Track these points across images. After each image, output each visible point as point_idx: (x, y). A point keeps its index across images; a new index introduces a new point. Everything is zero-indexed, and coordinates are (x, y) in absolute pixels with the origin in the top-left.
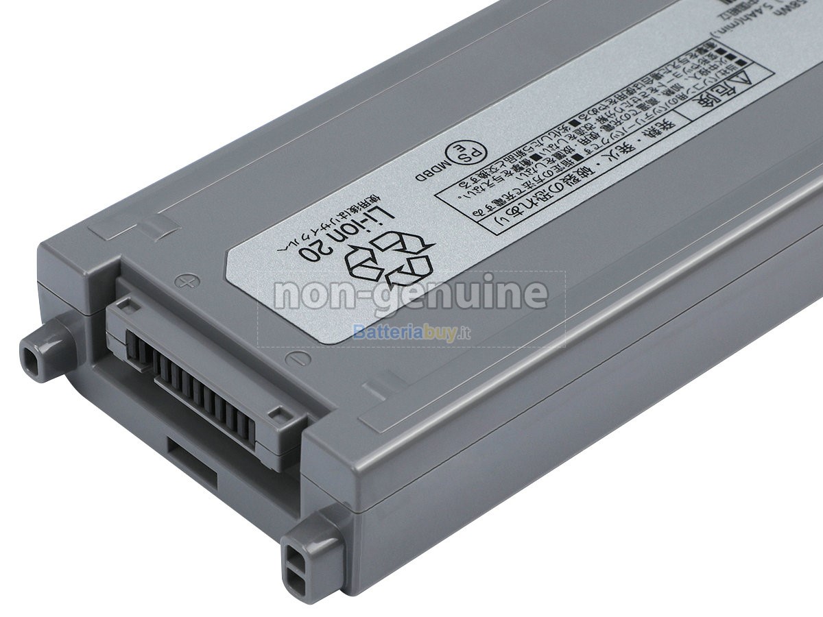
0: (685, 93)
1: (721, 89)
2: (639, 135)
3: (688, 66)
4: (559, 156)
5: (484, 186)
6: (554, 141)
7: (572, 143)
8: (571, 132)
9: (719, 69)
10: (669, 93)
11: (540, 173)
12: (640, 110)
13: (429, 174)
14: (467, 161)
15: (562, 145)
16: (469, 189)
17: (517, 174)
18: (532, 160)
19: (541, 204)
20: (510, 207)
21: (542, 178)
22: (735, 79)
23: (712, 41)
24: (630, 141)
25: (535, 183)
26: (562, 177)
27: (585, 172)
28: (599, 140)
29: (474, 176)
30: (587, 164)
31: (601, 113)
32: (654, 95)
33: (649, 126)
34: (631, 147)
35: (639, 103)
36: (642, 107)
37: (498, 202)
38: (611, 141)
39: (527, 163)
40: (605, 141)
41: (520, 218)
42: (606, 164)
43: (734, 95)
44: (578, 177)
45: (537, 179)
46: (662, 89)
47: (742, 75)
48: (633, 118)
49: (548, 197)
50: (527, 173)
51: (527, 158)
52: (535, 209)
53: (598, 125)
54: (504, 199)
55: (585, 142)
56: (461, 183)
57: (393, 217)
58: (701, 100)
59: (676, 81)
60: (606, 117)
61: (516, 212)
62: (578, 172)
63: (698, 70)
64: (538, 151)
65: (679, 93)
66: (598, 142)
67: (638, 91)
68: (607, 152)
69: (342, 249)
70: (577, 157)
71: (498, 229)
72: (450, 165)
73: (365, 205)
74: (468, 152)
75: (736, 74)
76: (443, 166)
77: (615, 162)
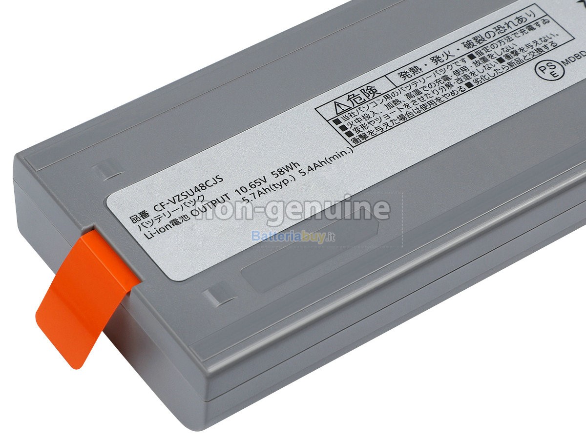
0: (384, 99)
1: (358, 100)
2: (425, 70)
3: (377, 124)
4: (485, 60)
5: (539, 42)
6: (486, 72)
7: (473, 68)
8: (473, 78)
9: (355, 118)
10: (396, 102)
11: (500, 48)
12: (420, 90)
13: (577, 56)
14: (550, 63)
15: (480, 68)
16: (550, 40)
17: (516, 48)
18: (504, 58)
19: (502, 24)
20: (523, 24)
21: (499, 44)
22: (346, 108)
23: (354, 145)
24: (433, 65)
25: (504, 40)
26: (485, 43)
27: (468, 45)
28: (454, 69)
29: (546, 50)
30: (466, 51)
31: (449, 91)
32: (408, 101)
33: (417, 75)
34: (433, 60)
35: (419, 97)
36: (418, 92)
37: (531, 28)
38: (445, 67)
39: (508, 57)
40: (450, 67)
41: (518, 15)
42: (452, 50)
43: (350, 94)
44: (474, 41)
45: (502, 43)
46: (400, 106)
47: (339, 110)
48: (426, 84)
49: (497, 28)
50: (509, 48)
51: (507, 61)
52: (507, 21)
53: (452, 82)
54: (527, 30)
55: (464, 69)
56: (556, 47)
58: (374, 93)
59: (388, 112)
60: (446, 87)
61: (520, 19)
62: (473, 45)
63: (370, 120)
64: (499, 66)
65: (390, 101)
66: (455, 68)
67: (418, 106)
68: (451, 58)
70: (472, 57)
71: (534, 9)
74: (548, 71)
75: (344, 111)
76: (567, 62)
77: (446, 50)
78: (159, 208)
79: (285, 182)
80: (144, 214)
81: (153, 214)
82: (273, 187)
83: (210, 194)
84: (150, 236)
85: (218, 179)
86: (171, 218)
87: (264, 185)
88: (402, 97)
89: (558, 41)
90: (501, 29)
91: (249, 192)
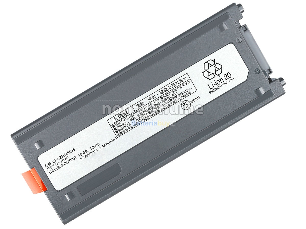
1: (121, 117)
2: (146, 104)
3: (126, 127)
4: (166, 100)
5: (185, 92)
6: (165, 105)
7: (161, 103)
8: (161, 108)
9: (119, 125)
10: (134, 118)
13: (196, 99)
15: (164, 103)
16: (189, 91)
17: (177, 95)
20: (181, 83)
21: (171, 92)
22: (117, 120)
23: (118, 136)
24: (148, 102)
25: (174, 91)
26: (167, 92)
27: (161, 92)
29: (187, 96)
30: (160, 95)
31: (152, 113)
32: (138, 118)
33: (142, 106)
35: (142, 116)
36: (142, 114)
37: (184, 85)
38: (152, 102)
39: (173, 98)
40: (154, 103)
41: (180, 79)
42: (156, 94)
43: (119, 114)
44: (164, 91)
46: (135, 120)
50: (174, 94)
51: (173, 100)
54: (182, 86)
55: (158, 103)
56: (190, 94)
57: (208, 85)
58: (127, 114)
61: (181, 81)
62: (163, 93)
63: (124, 126)
64: (170, 102)
65: (132, 117)
66: (156, 103)
67: (141, 120)
68: (154, 99)
69: (222, 76)
70: (162, 98)
72: (191, 101)
73: (213, 90)
75: (116, 122)
77: (154, 94)
78: (54, 161)
79: (94, 152)
80: (49, 164)
81: (52, 164)
82: (90, 154)
83: (71, 156)
84: (51, 173)
85: (73, 150)
86: (58, 166)
87: (88, 153)
88: (136, 116)
89: (191, 91)
90: (174, 85)
91: (83, 156)
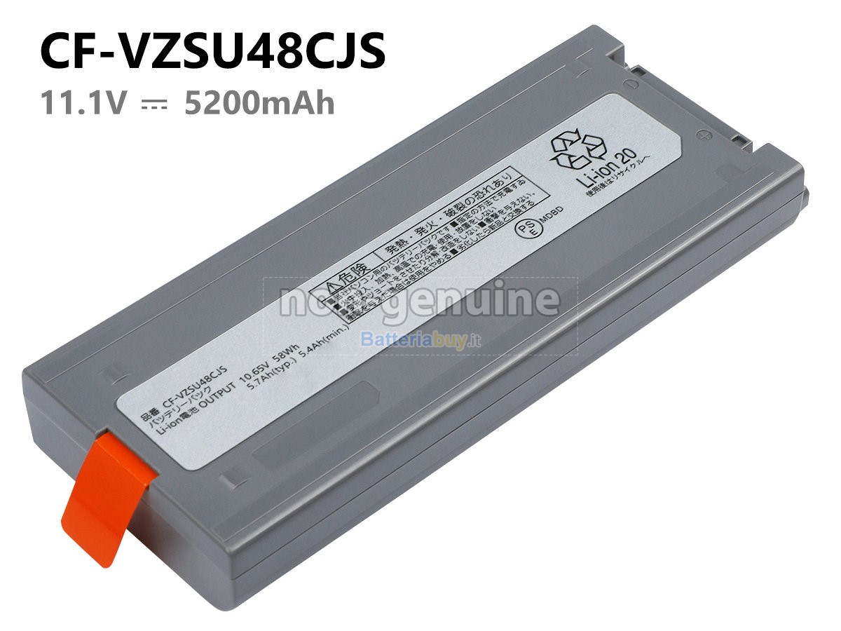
0: (375, 275)
1: (349, 278)
2: (411, 242)
3: (369, 299)
4: (467, 226)
5: (517, 202)
6: (469, 237)
7: (457, 236)
8: (457, 244)
9: (348, 296)
10: (386, 276)
11: (480, 212)
12: (408, 262)
13: (554, 212)
14: (529, 222)
15: (464, 234)
16: (527, 200)
17: (496, 211)
18: (485, 222)
19: (480, 189)
20: (500, 187)
21: (479, 209)
22: (338, 288)
23: (349, 321)
24: (417, 237)
25: (484, 205)
26: (465, 209)
27: (450, 213)
28: (438, 239)
29: (524, 210)
30: (448, 219)
31: (435, 259)
32: (397, 274)
33: (403, 248)
34: (418, 232)
35: (407, 268)
36: (406, 264)
37: (509, 191)
38: (430, 237)
39: (488, 220)
40: (434, 237)
41: (495, 179)
42: (435, 219)
43: (341, 274)
44: (455, 209)
45: (482, 208)
46: (390, 279)
47: (332, 290)
48: (413, 256)
49: (476, 194)
50: (488, 212)
51: (488, 225)
52: (485, 185)
53: (437, 250)
54: (505, 193)
55: (448, 236)
56: (533, 205)
57: (577, 180)
58: (364, 270)
59: (379, 287)
60: (432, 257)
61: (497, 183)
62: (455, 213)
63: (363, 296)
64: (481, 230)
65: (380, 276)
66: (439, 237)
67: (407, 278)
68: (434, 228)
69: (609, 157)
70: (454, 224)
71: (510, 171)
72: (540, 219)
73: (596, 189)
74: (527, 229)
75: (337, 291)
76: (545, 219)
77: (429, 220)
78: (168, 404)
79: (287, 365)
80: (154, 412)
81: (162, 410)
82: (276, 371)
83: (215, 385)
84: (162, 432)
85: (222, 370)
86: (181, 413)
87: (267, 370)
88: (391, 271)
89: (534, 199)
90: (480, 194)
91: (253, 378)
